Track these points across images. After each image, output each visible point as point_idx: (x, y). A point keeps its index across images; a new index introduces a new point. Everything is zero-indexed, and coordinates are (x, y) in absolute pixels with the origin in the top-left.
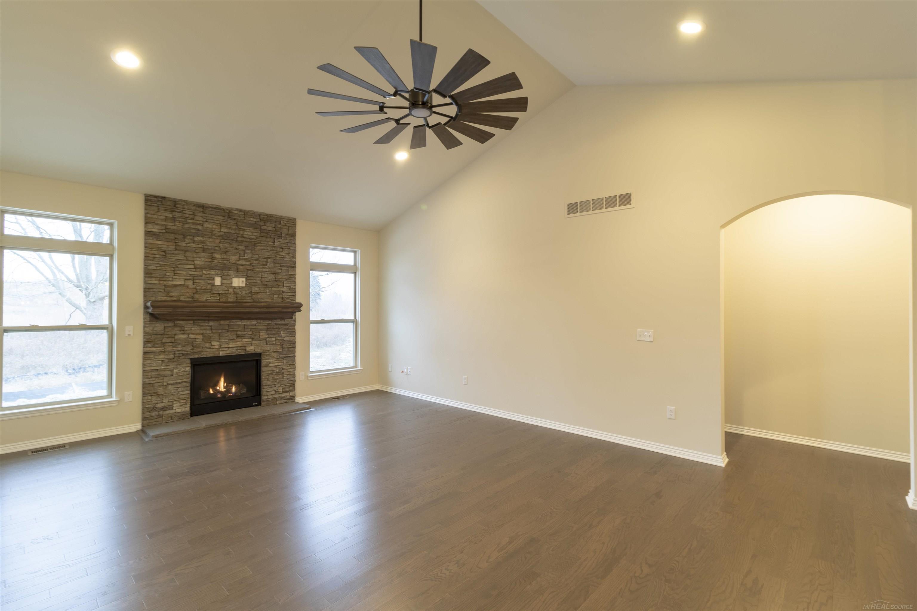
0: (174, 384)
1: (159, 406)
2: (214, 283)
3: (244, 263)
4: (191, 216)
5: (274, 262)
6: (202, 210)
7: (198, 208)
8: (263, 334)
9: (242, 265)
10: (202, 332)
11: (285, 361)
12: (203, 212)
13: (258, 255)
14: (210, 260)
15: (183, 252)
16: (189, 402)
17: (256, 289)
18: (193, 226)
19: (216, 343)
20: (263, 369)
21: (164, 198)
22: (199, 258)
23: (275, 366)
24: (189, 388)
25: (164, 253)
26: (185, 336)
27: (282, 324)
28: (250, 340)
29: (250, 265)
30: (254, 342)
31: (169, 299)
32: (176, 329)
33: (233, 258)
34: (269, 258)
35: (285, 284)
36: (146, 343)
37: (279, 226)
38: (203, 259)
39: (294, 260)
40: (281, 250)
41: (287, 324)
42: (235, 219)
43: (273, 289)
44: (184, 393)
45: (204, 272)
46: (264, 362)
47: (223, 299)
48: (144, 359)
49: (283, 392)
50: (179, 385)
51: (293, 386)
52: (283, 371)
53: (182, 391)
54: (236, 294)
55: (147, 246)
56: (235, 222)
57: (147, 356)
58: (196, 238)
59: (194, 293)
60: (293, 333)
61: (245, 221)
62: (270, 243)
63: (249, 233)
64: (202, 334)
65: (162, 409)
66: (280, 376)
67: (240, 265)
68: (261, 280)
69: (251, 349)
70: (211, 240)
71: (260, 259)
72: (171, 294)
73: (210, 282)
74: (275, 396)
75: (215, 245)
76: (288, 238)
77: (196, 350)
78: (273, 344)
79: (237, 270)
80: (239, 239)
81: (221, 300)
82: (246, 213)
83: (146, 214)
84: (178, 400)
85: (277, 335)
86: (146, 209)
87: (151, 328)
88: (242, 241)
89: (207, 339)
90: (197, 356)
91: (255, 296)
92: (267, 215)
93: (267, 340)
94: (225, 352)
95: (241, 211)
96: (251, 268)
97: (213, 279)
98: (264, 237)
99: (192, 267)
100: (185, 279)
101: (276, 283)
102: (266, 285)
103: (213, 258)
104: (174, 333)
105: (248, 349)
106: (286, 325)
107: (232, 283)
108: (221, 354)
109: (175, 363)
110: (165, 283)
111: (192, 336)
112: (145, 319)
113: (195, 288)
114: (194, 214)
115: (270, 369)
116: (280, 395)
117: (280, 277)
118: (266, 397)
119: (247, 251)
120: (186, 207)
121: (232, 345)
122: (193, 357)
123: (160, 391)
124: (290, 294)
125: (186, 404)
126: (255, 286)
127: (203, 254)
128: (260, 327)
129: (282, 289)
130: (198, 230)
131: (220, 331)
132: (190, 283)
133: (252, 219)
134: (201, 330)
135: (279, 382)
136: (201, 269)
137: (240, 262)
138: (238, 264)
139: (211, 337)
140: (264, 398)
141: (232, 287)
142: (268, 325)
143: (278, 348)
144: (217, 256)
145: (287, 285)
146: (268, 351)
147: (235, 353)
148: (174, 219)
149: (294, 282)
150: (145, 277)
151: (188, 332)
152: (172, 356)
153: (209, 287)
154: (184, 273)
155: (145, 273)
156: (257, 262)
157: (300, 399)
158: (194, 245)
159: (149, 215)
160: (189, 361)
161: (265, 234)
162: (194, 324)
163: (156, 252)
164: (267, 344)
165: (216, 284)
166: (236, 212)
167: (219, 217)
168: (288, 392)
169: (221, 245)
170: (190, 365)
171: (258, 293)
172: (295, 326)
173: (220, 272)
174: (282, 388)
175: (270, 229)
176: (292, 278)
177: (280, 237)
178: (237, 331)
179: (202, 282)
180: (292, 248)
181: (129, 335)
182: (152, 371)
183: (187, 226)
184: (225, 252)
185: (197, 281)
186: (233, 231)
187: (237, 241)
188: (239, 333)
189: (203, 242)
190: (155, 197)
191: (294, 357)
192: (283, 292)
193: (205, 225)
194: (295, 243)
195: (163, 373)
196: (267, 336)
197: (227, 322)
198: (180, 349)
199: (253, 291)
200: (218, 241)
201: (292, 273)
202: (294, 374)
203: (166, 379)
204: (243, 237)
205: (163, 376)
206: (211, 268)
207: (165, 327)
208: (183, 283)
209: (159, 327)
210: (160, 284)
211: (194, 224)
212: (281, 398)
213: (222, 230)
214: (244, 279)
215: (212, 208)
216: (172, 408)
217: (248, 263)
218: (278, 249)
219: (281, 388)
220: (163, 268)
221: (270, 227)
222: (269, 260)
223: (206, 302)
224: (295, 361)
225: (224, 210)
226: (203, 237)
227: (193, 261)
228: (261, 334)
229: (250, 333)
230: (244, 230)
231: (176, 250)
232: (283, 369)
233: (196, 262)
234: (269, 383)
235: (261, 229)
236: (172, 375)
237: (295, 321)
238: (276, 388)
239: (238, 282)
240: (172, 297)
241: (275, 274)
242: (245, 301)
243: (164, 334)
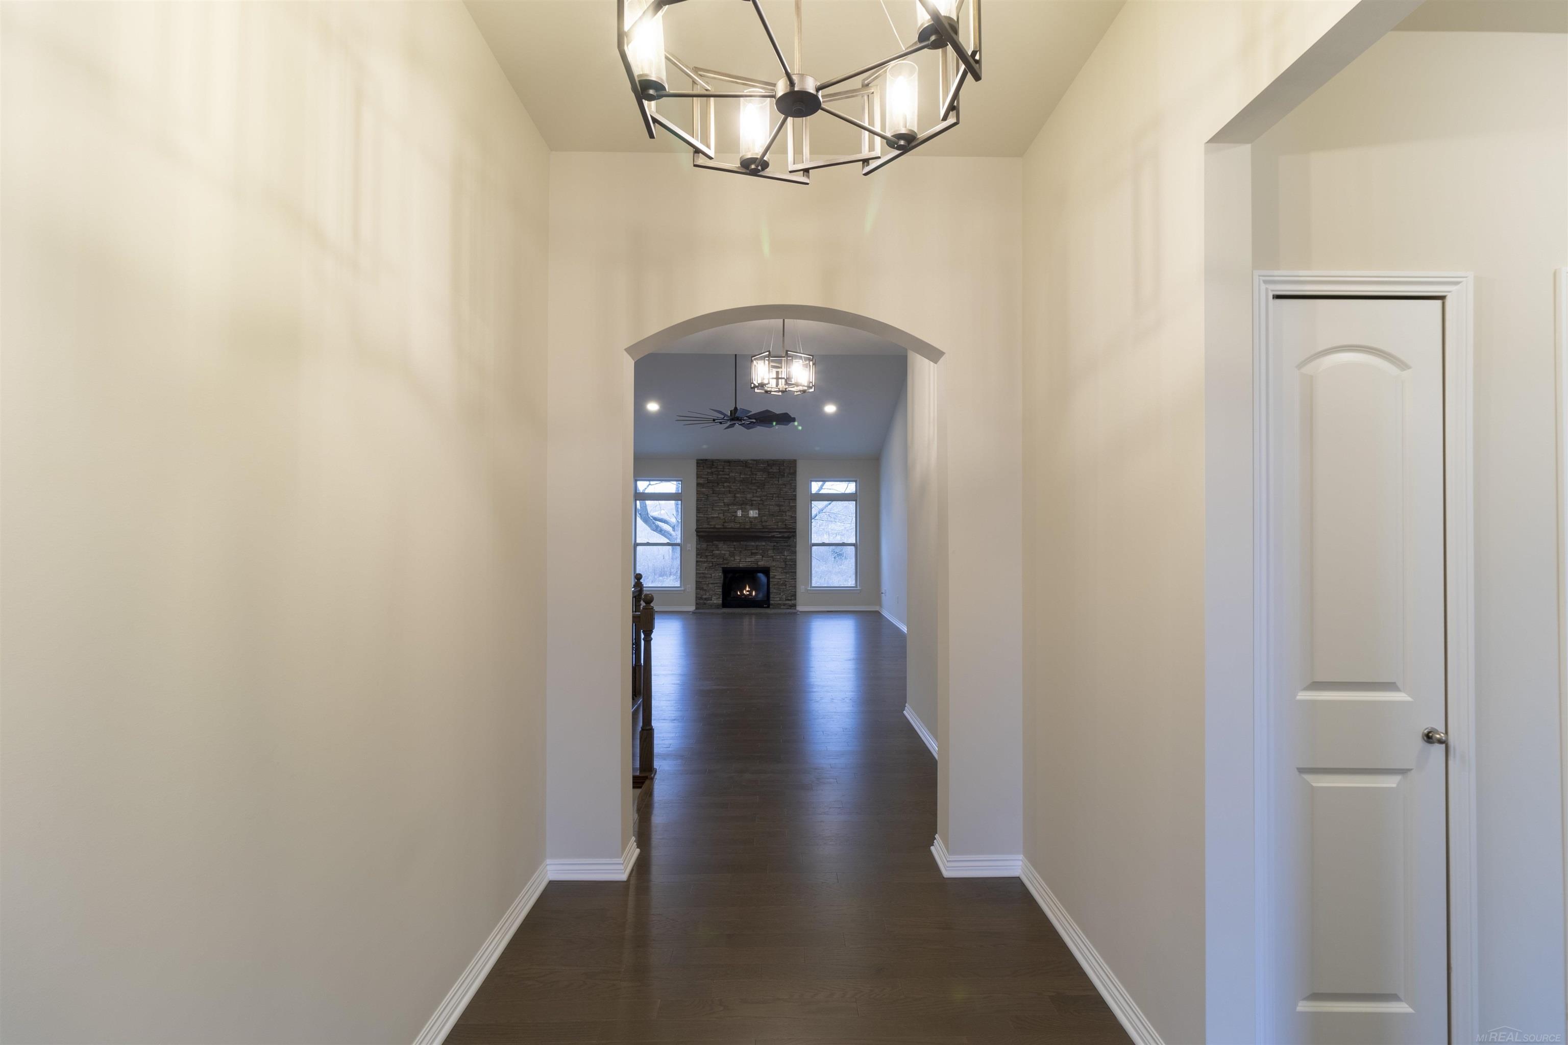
0: (712, 584)
1: (704, 597)
2: (737, 514)
3: (756, 499)
4: (722, 470)
5: (778, 497)
6: (728, 464)
7: (726, 463)
8: (770, 553)
9: (755, 501)
10: (728, 549)
11: (787, 575)
12: (730, 466)
13: (766, 492)
14: (734, 499)
15: (717, 495)
16: (721, 597)
17: (765, 518)
18: (723, 477)
19: (737, 558)
20: (771, 580)
21: (706, 460)
22: (727, 498)
23: (780, 579)
24: (721, 588)
25: (706, 497)
26: (719, 552)
27: (785, 546)
28: (761, 557)
29: (761, 500)
30: (764, 558)
31: (709, 526)
32: (713, 547)
33: (749, 496)
34: (775, 494)
35: (787, 514)
36: (697, 555)
37: (783, 468)
38: (729, 498)
39: (794, 493)
40: (784, 486)
41: (790, 546)
42: (749, 467)
43: (778, 518)
44: (718, 590)
45: (730, 507)
46: (772, 574)
47: (742, 527)
48: (697, 566)
49: (786, 600)
50: (715, 585)
51: (794, 596)
52: (786, 583)
53: (717, 589)
54: (751, 522)
55: (698, 493)
56: (750, 469)
57: (698, 564)
58: (725, 484)
59: (724, 523)
60: (795, 553)
61: (757, 468)
62: (776, 482)
63: (760, 476)
64: (729, 551)
65: (706, 599)
66: (784, 587)
67: (753, 500)
68: (769, 511)
69: (761, 564)
70: (734, 484)
71: (768, 495)
72: (711, 523)
73: (734, 514)
74: (780, 602)
75: (736, 488)
76: (790, 476)
77: (725, 562)
78: (778, 561)
79: (752, 505)
80: (754, 481)
81: (741, 527)
82: (757, 462)
83: (697, 472)
84: (715, 594)
85: (781, 554)
86: (697, 469)
87: (699, 546)
88: (755, 483)
89: (732, 555)
90: (725, 566)
91: (764, 524)
92: (773, 460)
93: (774, 557)
94: (743, 565)
95: (754, 460)
96: (762, 502)
97: (736, 512)
98: (771, 477)
99: (723, 504)
100: (719, 513)
101: (780, 513)
102: (773, 515)
103: (735, 497)
104: (712, 549)
105: (759, 563)
106: (787, 546)
107: (748, 514)
108: (741, 565)
109: (713, 570)
110: (707, 516)
111: (723, 552)
112: (697, 539)
113: (725, 519)
114: (724, 468)
115: (776, 580)
116: (784, 602)
117: (783, 508)
118: (773, 602)
119: (759, 490)
120: (719, 464)
121: (748, 560)
122: (723, 566)
123: (705, 587)
124: (792, 521)
125: (719, 598)
126: (765, 516)
127: (729, 495)
128: (768, 547)
129: (785, 518)
130: (726, 478)
131: (741, 549)
132: (721, 516)
133: (762, 465)
134: (728, 548)
135: (783, 591)
136: (728, 505)
137: (754, 499)
138: (752, 501)
139: (734, 553)
140: (771, 602)
141: (748, 517)
142: (774, 546)
143: (783, 565)
144: (738, 495)
145: (789, 514)
146: (774, 566)
147: (750, 565)
148: (712, 473)
149: (795, 512)
150: (697, 512)
151: (720, 549)
152: (711, 565)
153: (733, 518)
154: (718, 508)
155: (697, 510)
156: (765, 498)
157: (800, 608)
158: (723, 489)
159: (698, 473)
160: (721, 569)
161: (772, 476)
162: (724, 544)
163: (702, 496)
164: (773, 561)
165: (738, 515)
166: (751, 462)
167: (739, 467)
168: (791, 600)
169: (741, 488)
170: (721, 572)
171: (766, 522)
172: (796, 547)
173: (740, 507)
174: (786, 597)
175: (775, 471)
176: (793, 509)
177: (783, 476)
178: (752, 550)
179: (729, 514)
180: (793, 484)
181: (689, 550)
182: (700, 574)
183: (720, 477)
184: (744, 492)
185: (726, 514)
186: (748, 477)
187: (752, 483)
188: (753, 551)
189: (729, 487)
190: (702, 460)
191: (795, 572)
192: (786, 520)
193: (730, 475)
194: (796, 480)
195: (706, 575)
196: (773, 555)
197: (745, 543)
198: (715, 560)
199: (763, 520)
200: (739, 485)
201: (793, 505)
202: (795, 587)
203: (708, 579)
204: (755, 480)
205: (705, 577)
206: (735, 505)
207: (707, 545)
208: (717, 515)
209: (704, 545)
210: (705, 517)
211: (724, 474)
212: (784, 605)
213: (741, 477)
214: (757, 511)
215: (735, 462)
216: (711, 600)
217: (759, 499)
218: (781, 486)
219: (784, 596)
220: (706, 506)
221: (775, 469)
222: (775, 496)
223: (731, 528)
224: (796, 576)
225: (742, 461)
226: (729, 483)
227: (723, 500)
228: (769, 552)
229: (761, 551)
230: (756, 474)
231: (713, 493)
232: (786, 581)
233: (725, 501)
234: (775, 591)
235: (769, 472)
236: (711, 578)
237: (796, 543)
238: (780, 596)
239: (753, 513)
240: (711, 525)
241: (779, 506)
242: (757, 527)
243: (707, 550)
